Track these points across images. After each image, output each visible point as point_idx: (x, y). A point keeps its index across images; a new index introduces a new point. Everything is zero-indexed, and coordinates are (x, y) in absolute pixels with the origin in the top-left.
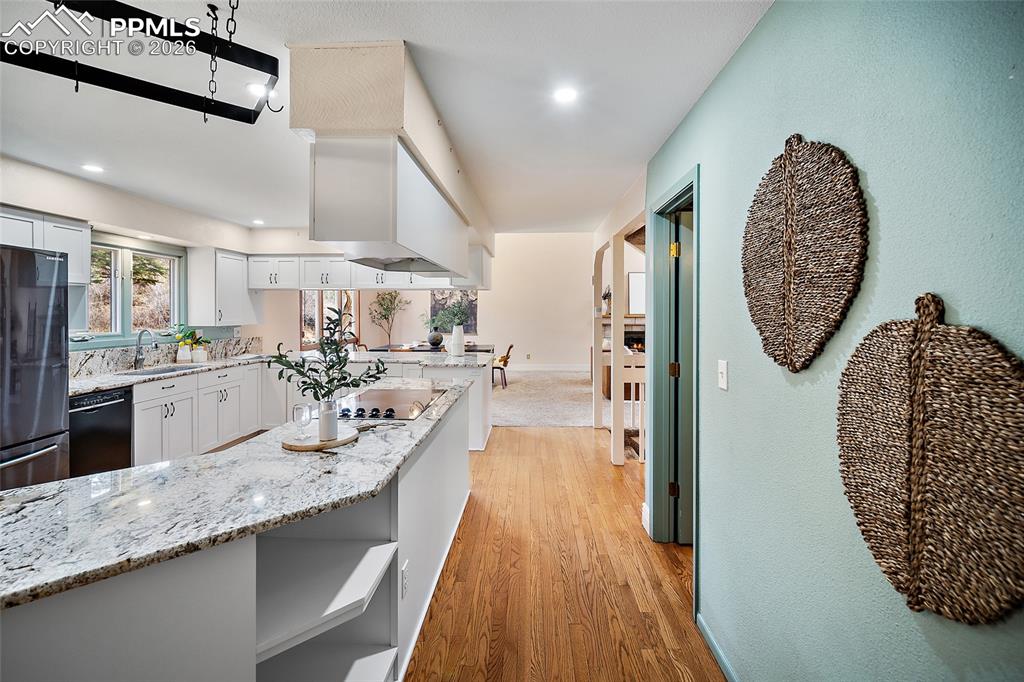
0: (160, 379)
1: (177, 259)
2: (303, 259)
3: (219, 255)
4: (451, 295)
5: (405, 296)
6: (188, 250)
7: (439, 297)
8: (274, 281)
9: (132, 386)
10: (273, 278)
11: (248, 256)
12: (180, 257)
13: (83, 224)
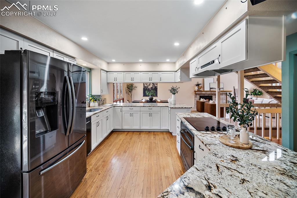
0: (96, 113)
1: (88, 73)
2: (125, 73)
3: (102, 71)
4: (149, 85)
5: (135, 85)
6: (91, 70)
7: (146, 85)
8: (115, 80)
9: (91, 116)
10: (116, 79)
11: (107, 72)
12: (89, 72)
13: (74, 59)
